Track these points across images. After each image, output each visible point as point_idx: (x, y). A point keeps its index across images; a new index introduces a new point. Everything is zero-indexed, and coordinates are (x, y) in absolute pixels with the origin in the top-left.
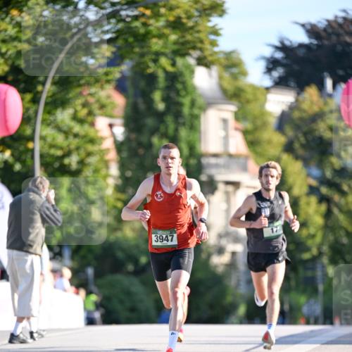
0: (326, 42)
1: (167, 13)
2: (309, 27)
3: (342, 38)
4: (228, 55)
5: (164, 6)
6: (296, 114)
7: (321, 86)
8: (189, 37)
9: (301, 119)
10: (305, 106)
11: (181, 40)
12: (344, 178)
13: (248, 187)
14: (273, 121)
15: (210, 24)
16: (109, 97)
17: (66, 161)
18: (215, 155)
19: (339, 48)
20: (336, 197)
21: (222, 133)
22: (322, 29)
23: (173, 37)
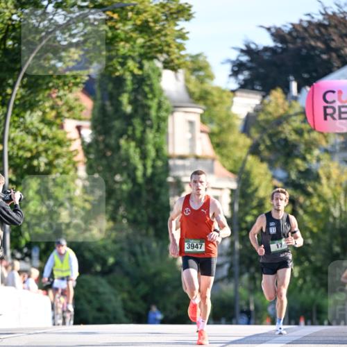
0: (291, 46)
1: (135, 17)
2: (273, 31)
3: (307, 42)
4: (195, 58)
5: (132, 10)
6: (262, 117)
7: (286, 90)
8: (156, 41)
9: (267, 121)
10: (270, 109)
11: (148, 44)
12: (310, 180)
13: (213, 188)
14: (239, 124)
15: (177, 28)
16: (76, 100)
17: (35, 163)
18: (182, 158)
19: (304, 51)
20: (301, 199)
21: (189, 136)
22: (287, 32)
23: (140, 41)
